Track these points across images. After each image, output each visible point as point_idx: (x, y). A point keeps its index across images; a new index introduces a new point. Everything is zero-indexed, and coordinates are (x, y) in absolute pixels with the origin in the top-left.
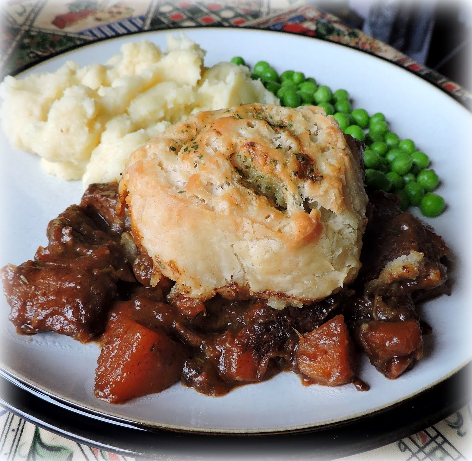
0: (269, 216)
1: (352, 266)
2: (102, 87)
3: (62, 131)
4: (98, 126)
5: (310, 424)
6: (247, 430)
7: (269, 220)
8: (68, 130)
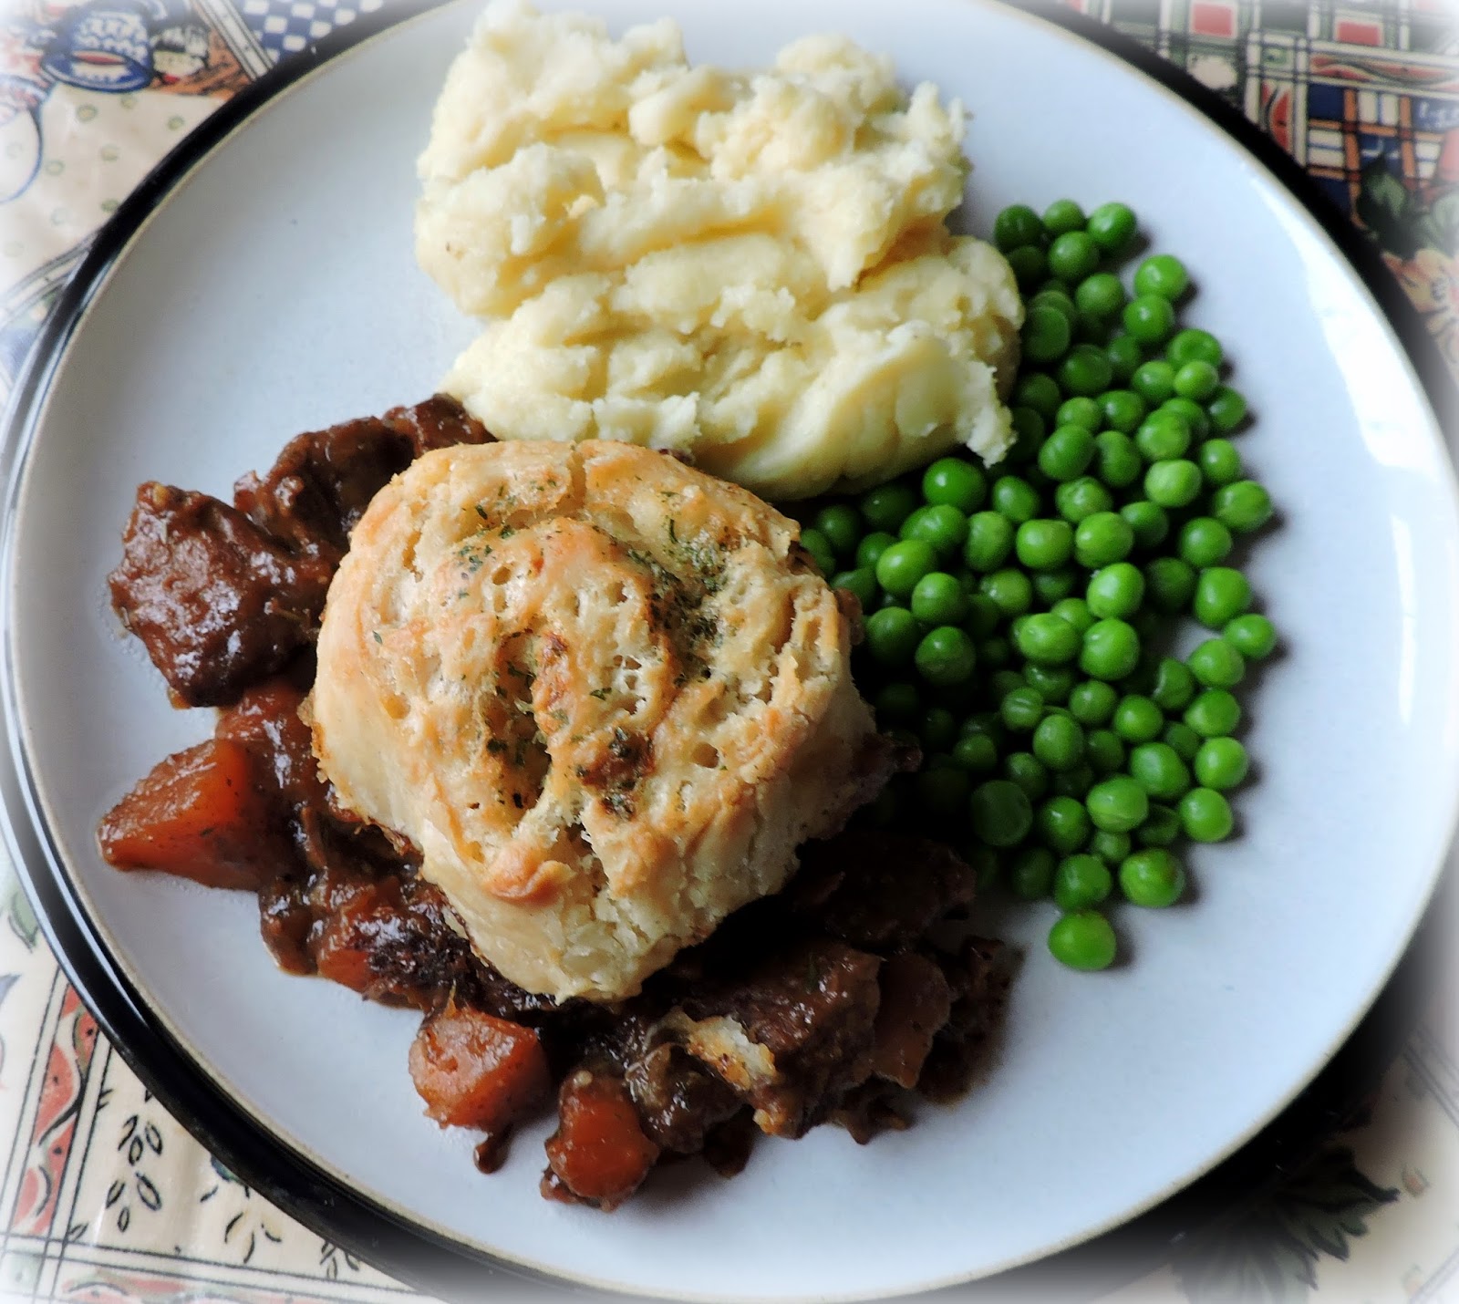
0: (476, 806)
1: (600, 987)
2: (661, 149)
3: (448, 248)
4: (530, 277)
5: (310, 1152)
6: (220, 1075)
7: (470, 812)
8: (460, 255)
